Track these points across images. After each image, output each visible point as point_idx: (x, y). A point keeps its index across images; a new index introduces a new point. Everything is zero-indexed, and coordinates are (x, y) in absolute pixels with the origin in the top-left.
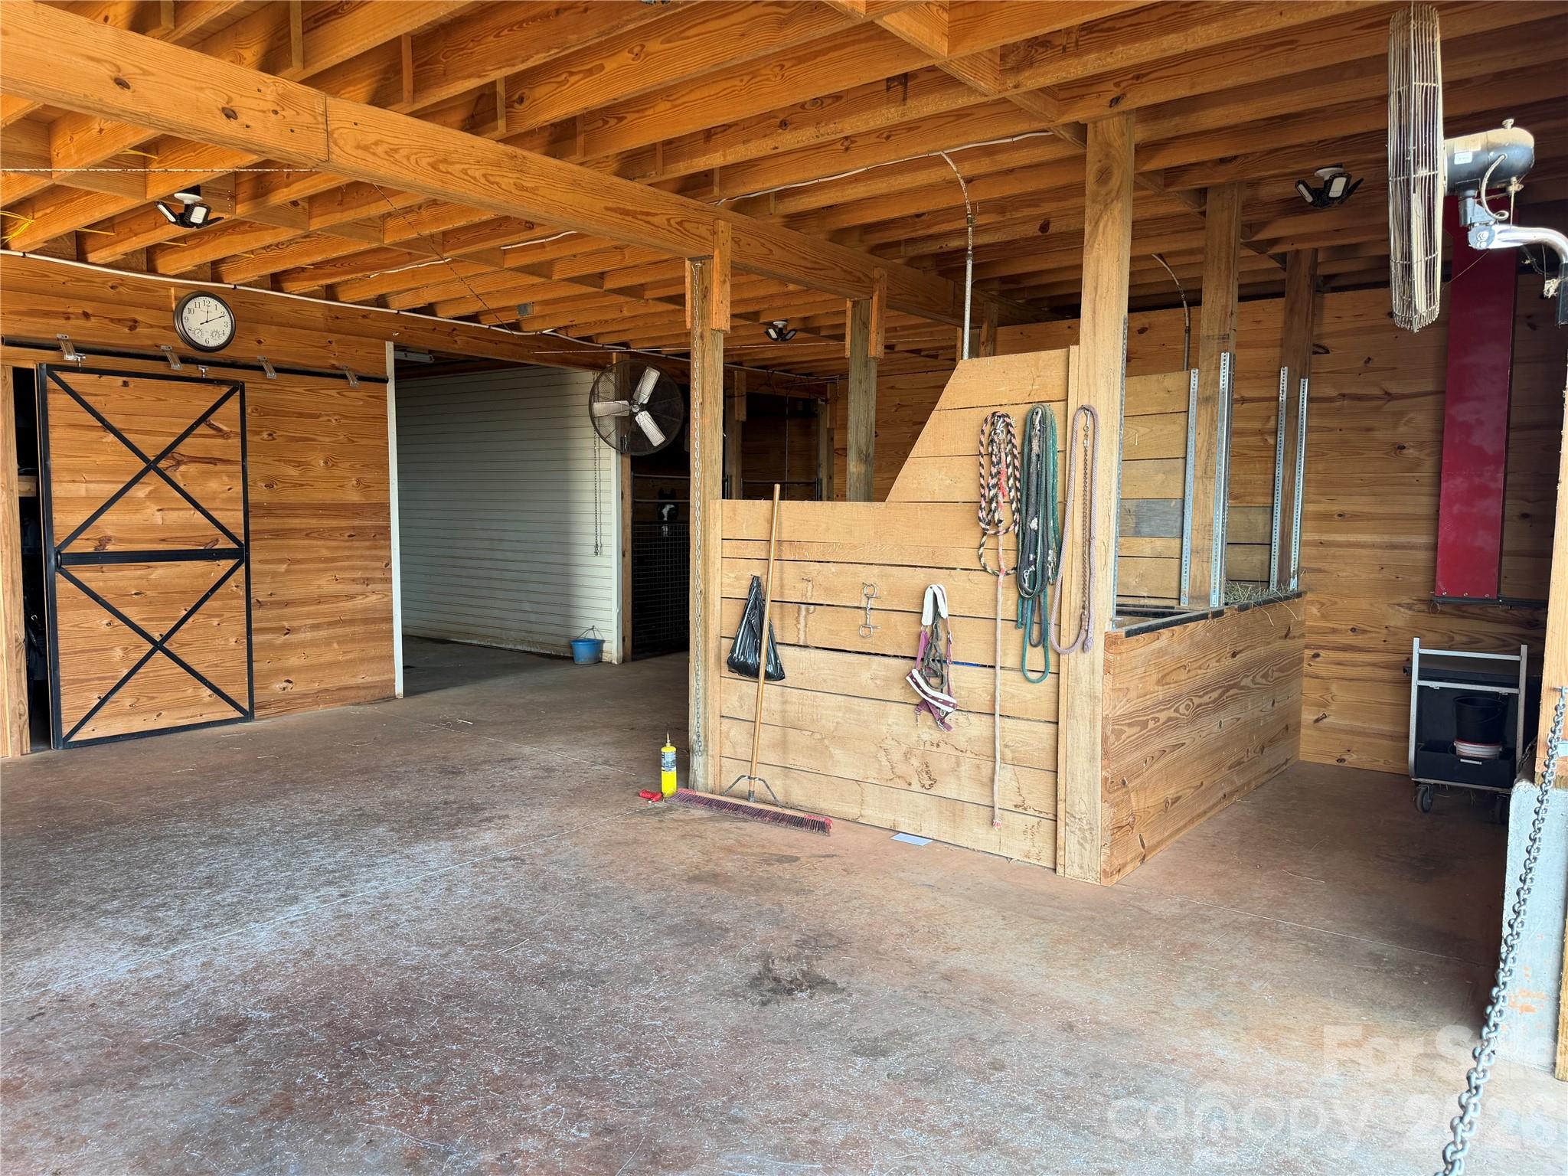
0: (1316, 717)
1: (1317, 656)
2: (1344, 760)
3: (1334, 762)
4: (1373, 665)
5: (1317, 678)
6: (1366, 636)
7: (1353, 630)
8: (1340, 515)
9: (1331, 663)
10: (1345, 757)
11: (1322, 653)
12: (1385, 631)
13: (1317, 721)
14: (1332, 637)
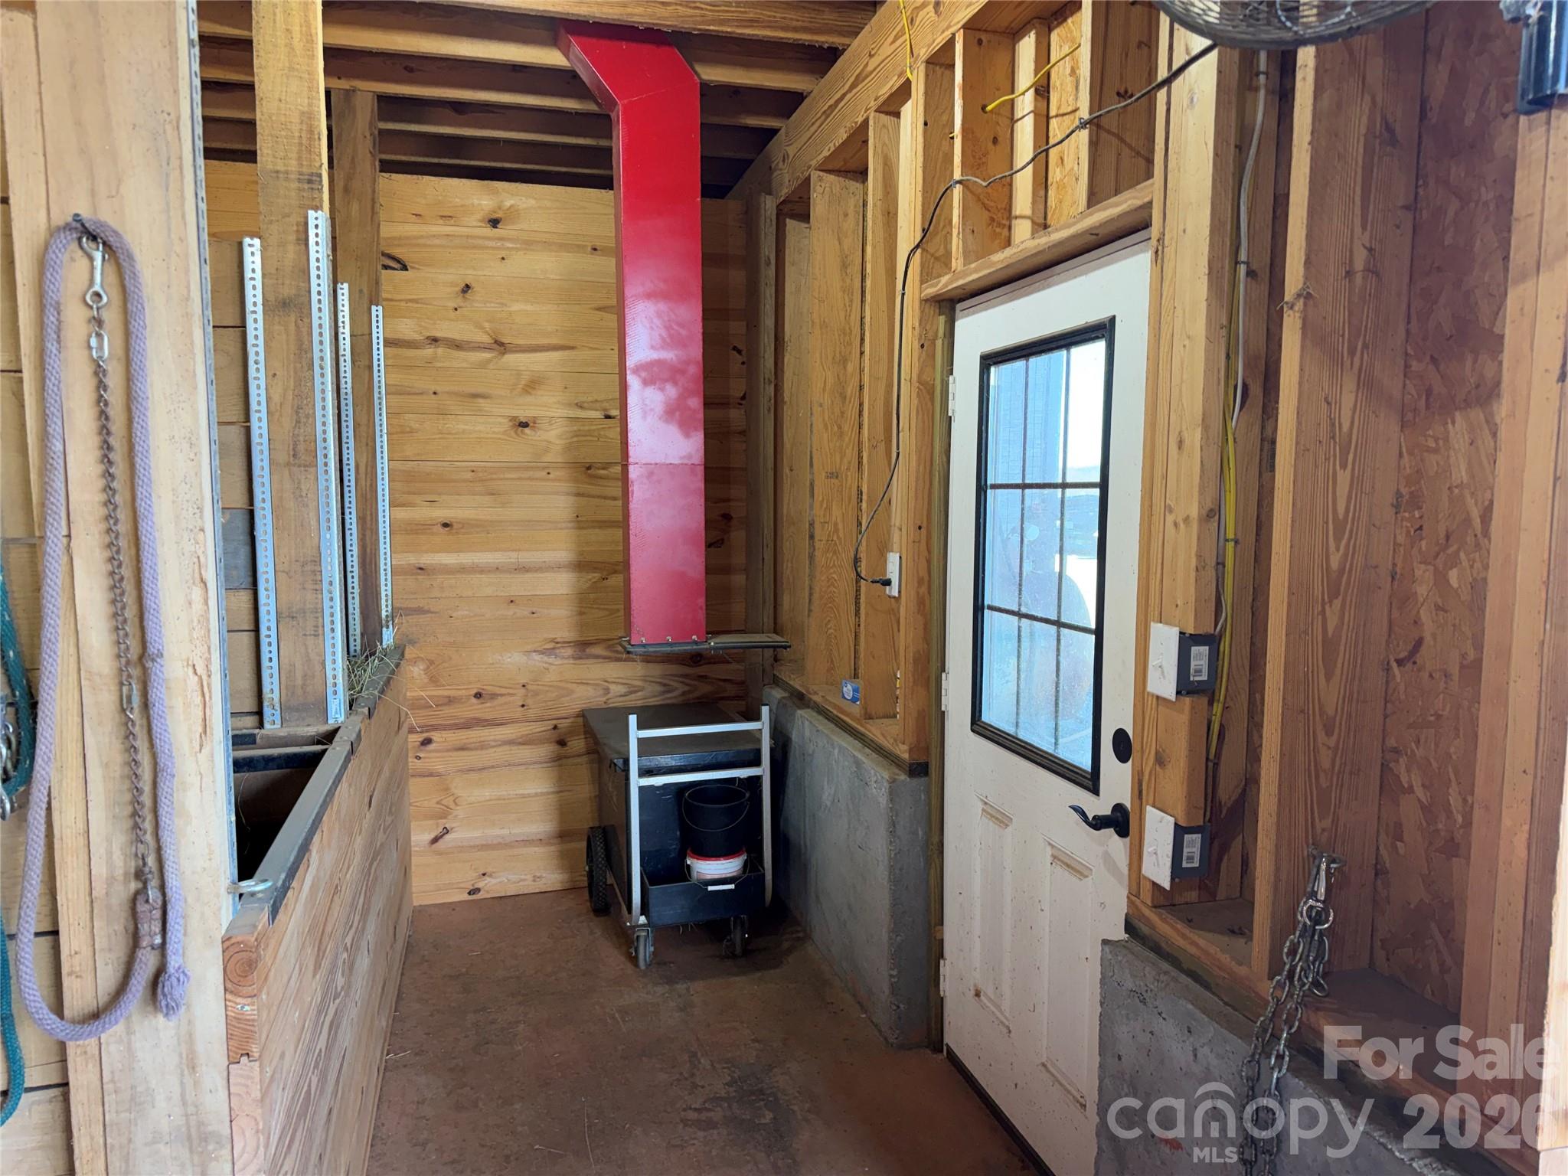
0: (433, 836)
1: (427, 742)
2: (478, 890)
3: (465, 897)
4: (511, 742)
5: (431, 775)
6: (496, 702)
7: (478, 695)
8: (446, 525)
9: (448, 750)
10: (479, 885)
11: (435, 736)
12: (523, 691)
13: (435, 840)
14: (448, 711)
